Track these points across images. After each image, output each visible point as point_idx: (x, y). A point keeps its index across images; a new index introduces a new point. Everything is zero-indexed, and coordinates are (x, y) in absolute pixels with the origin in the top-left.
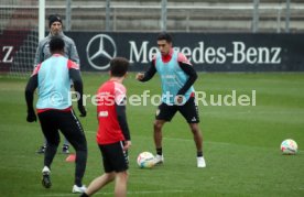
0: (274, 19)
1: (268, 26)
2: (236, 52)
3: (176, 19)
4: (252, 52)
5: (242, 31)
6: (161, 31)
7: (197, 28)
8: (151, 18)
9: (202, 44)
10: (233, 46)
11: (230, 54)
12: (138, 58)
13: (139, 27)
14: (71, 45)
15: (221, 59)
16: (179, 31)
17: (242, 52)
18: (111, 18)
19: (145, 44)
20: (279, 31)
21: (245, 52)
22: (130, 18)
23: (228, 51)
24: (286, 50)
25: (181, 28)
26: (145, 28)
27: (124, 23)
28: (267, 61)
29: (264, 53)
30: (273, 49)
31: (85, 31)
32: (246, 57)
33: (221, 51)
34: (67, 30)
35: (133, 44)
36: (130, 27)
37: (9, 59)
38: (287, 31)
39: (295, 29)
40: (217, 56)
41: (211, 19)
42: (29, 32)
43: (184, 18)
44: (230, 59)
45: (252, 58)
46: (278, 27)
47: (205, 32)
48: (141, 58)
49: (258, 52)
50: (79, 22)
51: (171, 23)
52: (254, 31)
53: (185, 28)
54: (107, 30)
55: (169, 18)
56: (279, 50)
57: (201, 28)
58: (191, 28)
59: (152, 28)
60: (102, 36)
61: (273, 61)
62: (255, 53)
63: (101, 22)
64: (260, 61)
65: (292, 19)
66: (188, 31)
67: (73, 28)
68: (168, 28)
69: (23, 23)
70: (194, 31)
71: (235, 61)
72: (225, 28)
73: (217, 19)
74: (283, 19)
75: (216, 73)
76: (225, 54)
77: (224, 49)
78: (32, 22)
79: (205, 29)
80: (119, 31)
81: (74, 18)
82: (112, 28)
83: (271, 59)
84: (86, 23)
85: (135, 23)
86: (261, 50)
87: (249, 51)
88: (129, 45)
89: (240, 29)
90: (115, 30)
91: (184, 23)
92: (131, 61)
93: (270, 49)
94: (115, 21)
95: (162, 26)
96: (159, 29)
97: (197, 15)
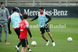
0: (65, 3)
1: (64, 5)
2: (55, 12)
3: (37, 3)
4: (59, 12)
5: (56, 6)
6: (33, 6)
7: (43, 5)
8: (30, 2)
9: (45, 10)
10: (54, 10)
11: (53, 13)
13: (27, 5)
14: (7, 11)
15: (50, 14)
17: (56, 12)
18: (19, 3)
19: (28, 10)
20: (67, 6)
21: (57, 12)
22: (24, 3)
23: (52, 12)
24: (69, 12)
25: (39, 5)
26: (28, 5)
27: (22, 4)
28: (63, 15)
29: (63, 12)
30: (65, 11)
31: (11, 6)
32: (58, 14)
33: (50, 12)
34: (6, 6)
35: (25, 10)
36: (24, 5)
38: (69, 6)
39: (71, 5)
40: (49, 13)
41: (47, 3)
43: (39, 3)
44: (53, 14)
45: (59, 14)
46: (67, 5)
47: (46, 6)
49: (61, 12)
50: (9, 4)
52: (60, 6)
53: (40, 5)
54: (18, 6)
55: (35, 3)
56: (67, 11)
57: (44, 5)
58: (42, 5)
59: (30, 5)
61: (65, 15)
62: (60, 13)
63: (16, 4)
64: (62, 15)
65: (71, 3)
66: (41, 6)
67: (8, 5)
68: (35, 5)
70: (42, 6)
71: (54, 15)
72: (51, 5)
73: (49, 3)
74: (68, 3)
76: (51, 13)
77: (51, 11)
79: (46, 5)
80: (21, 6)
81: (8, 3)
83: (64, 14)
84: (11, 4)
85: (26, 4)
86: (62, 12)
87: (58, 12)
89: (56, 5)
90: (20, 6)
91: (39, 4)
93: (64, 11)
94: (20, 4)
95: (33, 5)
96: (32, 6)
97: (43, 2)
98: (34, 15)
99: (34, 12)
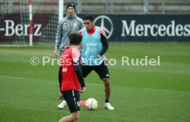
3: (155, 4)
6: (145, 13)
7: (170, 11)
8: (137, 4)
9: (173, 22)
12: (128, 32)
13: (129, 10)
14: (81, 24)
15: (187, 33)
16: (157, 13)
18: (109, 4)
19: (133, 23)
22: (123, 4)
25: (159, 11)
26: (133, 11)
27: (118, 8)
31: (92, 13)
33: (187, 28)
34: (79, 12)
35: (125, 23)
36: (122, 11)
37: (38, 33)
40: (184, 31)
41: (180, 4)
42: (53, 15)
43: (160, 4)
47: (176, 13)
48: (131, 33)
50: (87, 7)
51: (152, 7)
53: (161, 11)
54: (107, 13)
55: (150, 4)
57: (173, 11)
58: (166, 11)
59: (138, 11)
60: (103, 17)
63: (102, 7)
66: (163, 13)
67: (83, 11)
68: (150, 11)
69: (48, 8)
70: (168, 13)
75: (184, 43)
76: (189, 29)
77: (189, 26)
78: (55, 7)
79: (176, 11)
80: (114, 13)
81: (83, 4)
82: (110, 12)
84: (92, 8)
85: (126, 8)
88: (122, 23)
90: (112, 13)
91: (160, 8)
92: (123, 35)
94: (112, 6)
95: (145, 10)
96: (143, 11)
97: (171, 2)
98: (146, 34)
99: (146, 26)
